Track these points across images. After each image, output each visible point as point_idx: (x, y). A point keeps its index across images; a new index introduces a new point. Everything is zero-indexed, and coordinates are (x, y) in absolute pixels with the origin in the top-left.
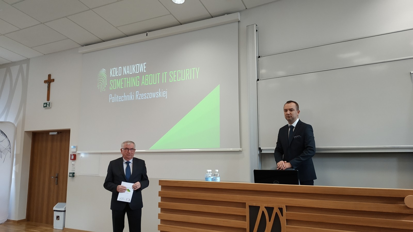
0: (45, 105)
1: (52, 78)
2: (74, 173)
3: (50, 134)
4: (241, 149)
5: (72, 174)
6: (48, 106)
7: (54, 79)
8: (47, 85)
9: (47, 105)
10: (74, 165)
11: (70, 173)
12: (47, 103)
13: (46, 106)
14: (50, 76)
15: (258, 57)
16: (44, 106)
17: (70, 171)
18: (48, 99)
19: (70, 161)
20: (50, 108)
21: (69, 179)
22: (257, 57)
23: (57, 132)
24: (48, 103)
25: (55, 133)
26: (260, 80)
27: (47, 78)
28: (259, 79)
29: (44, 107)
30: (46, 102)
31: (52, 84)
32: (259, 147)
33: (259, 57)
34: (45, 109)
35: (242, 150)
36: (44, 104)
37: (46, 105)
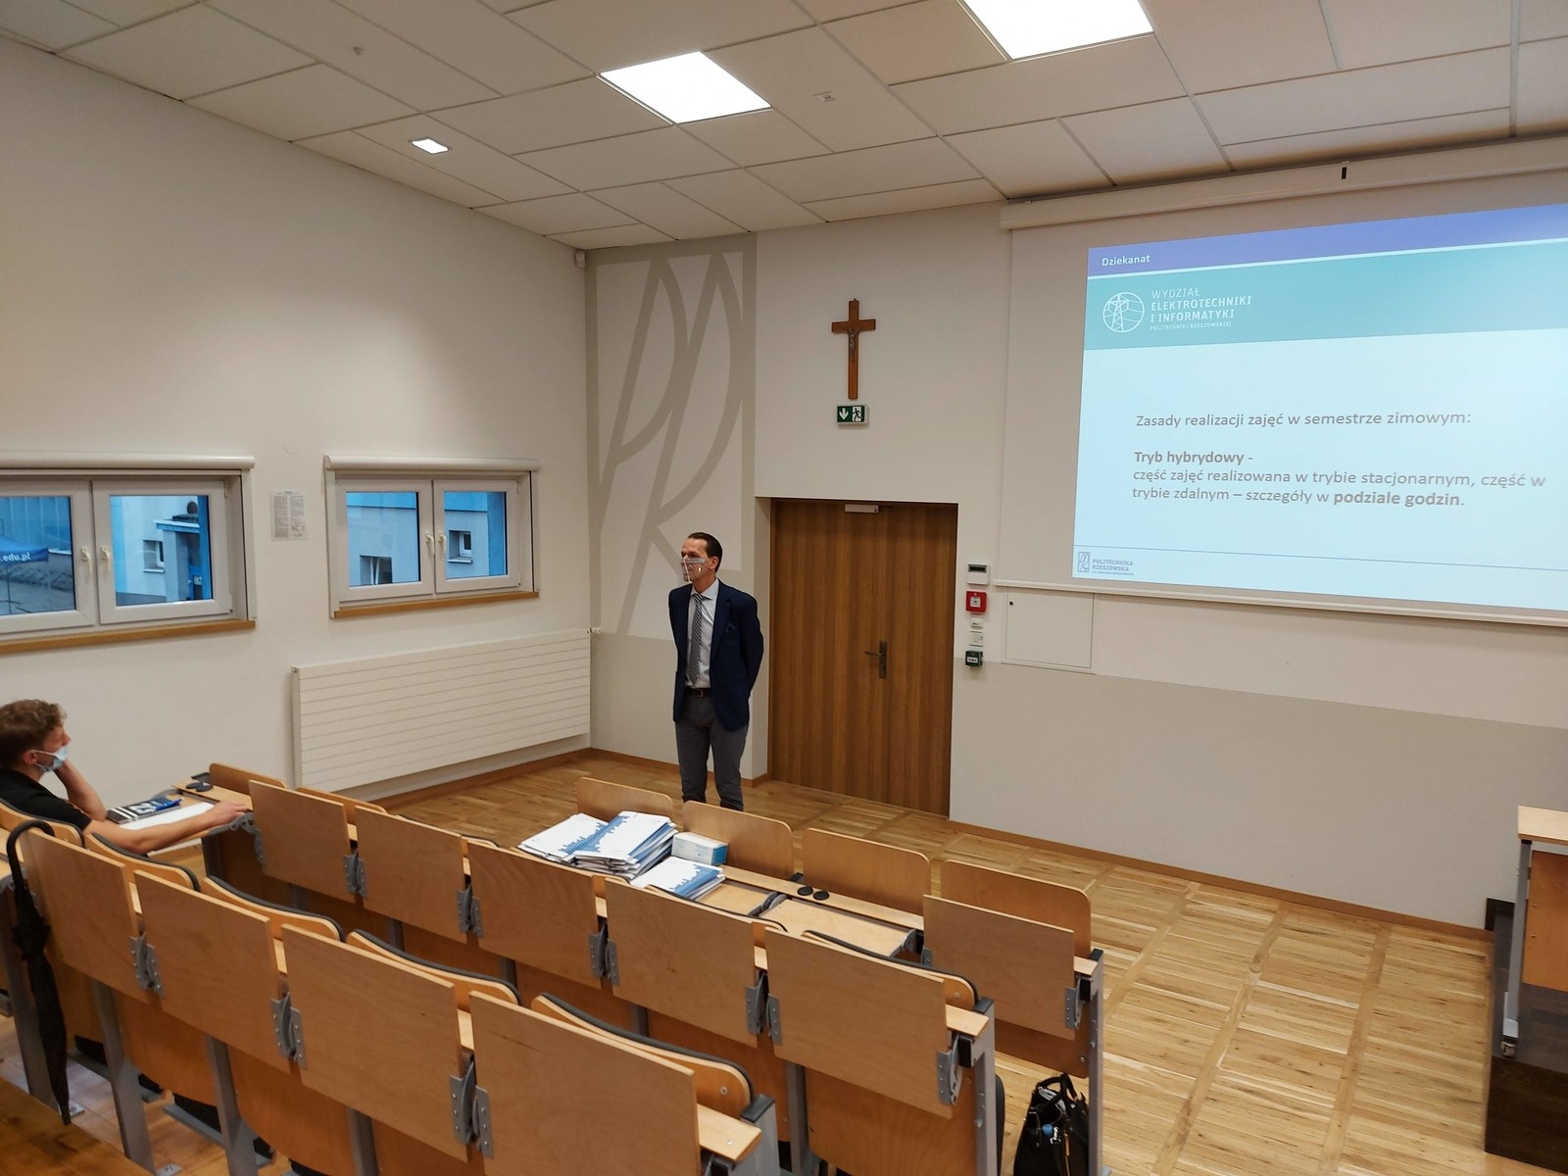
0: (844, 415)
1: (864, 315)
2: (980, 654)
6: (859, 419)
7: (873, 320)
8: (842, 339)
9: (854, 415)
10: (979, 627)
11: (963, 652)
12: (850, 408)
13: (849, 419)
14: (854, 306)
16: (839, 415)
17: (962, 646)
18: (853, 392)
19: (962, 615)
24: (859, 409)
27: (841, 315)
29: (840, 419)
30: (848, 402)
31: (865, 338)
36: (840, 409)
37: (850, 416)
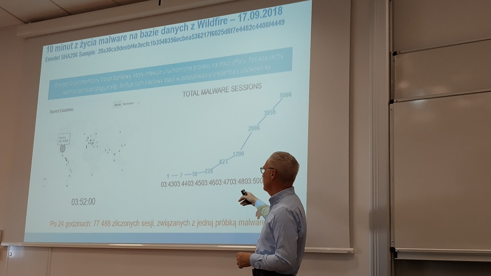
4: (352, 249)
15: (392, 53)
22: (390, 53)
26: (397, 102)
28: (395, 101)
32: (391, 246)
33: (395, 54)
35: (354, 251)
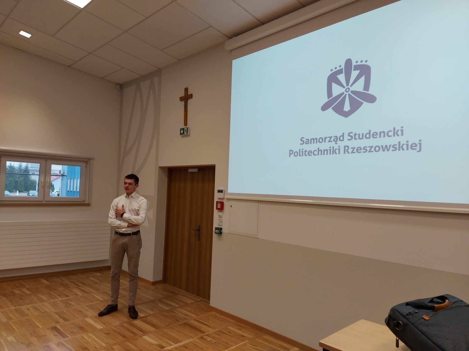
0: (182, 132)
1: (189, 93)
2: (221, 229)
3: (189, 171)
5: (218, 230)
6: (186, 133)
7: (192, 94)
8: (183, 103)
9: (185, 131)
10: (221, 217)
11: (216, 229)
12: (184, 129)
14: (186, 90)
17: (215, 225)
18: (186, 123)
19: (215, 211)
20: (188, 136)
21: (215, 236)
23: (197, 169)
24: (186, 129)
25: (196, 170)
27: (182, 94)
29: (181, 134)
30: (183, 127)
31: (190, 101)
34: (183, 137)
36: (181, 130)
